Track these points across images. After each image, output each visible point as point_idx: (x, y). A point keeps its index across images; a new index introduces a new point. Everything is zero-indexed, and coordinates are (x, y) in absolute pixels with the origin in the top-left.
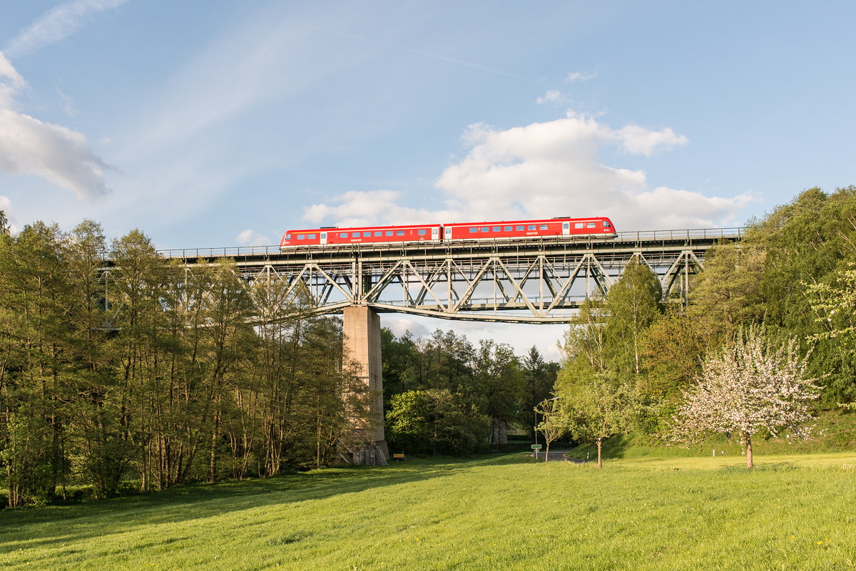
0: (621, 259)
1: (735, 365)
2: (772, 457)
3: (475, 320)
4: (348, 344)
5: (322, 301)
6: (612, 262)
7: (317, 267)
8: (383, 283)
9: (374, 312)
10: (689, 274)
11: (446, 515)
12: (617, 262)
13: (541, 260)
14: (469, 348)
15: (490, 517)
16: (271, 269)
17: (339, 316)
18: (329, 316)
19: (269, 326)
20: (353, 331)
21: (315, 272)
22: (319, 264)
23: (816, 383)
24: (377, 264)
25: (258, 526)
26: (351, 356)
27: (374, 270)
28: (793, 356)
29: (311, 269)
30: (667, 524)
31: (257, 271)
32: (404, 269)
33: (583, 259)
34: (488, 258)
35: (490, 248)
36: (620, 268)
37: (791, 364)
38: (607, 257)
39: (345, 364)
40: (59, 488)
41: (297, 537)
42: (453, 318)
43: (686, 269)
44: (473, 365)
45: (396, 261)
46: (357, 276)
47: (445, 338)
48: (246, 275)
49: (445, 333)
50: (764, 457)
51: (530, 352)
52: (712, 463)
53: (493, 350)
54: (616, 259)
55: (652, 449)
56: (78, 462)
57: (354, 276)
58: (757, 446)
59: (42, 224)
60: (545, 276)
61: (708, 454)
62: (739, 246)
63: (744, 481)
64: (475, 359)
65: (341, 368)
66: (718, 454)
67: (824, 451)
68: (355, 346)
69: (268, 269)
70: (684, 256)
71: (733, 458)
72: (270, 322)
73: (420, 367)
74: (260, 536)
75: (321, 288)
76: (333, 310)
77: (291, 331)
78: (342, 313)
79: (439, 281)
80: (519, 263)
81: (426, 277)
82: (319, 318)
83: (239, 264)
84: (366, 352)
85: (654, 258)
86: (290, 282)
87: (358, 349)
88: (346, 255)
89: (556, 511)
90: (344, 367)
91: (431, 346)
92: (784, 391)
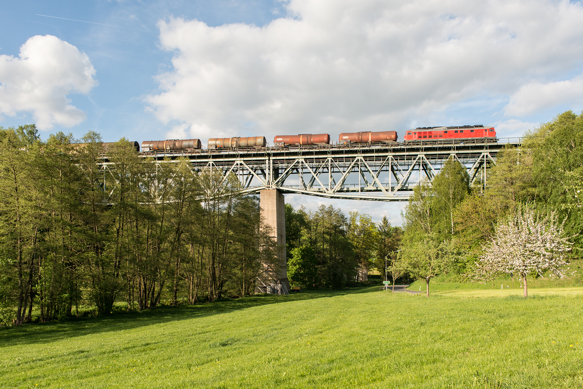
0: (442, 158)
1: (516, 228)
2: (540, 290)
3: (346, 198)
4: (263, 214)
5: (246, 186)
6: (436, 160)
7: (243, 163)
8: (287, 173)
9: (280, 193)
10: (487, 168)
11: (327, 327)
12: (439, 160)
13: (390, 159)
14: (343, 217)
15: (356, 329)
16: (212, 164)
17: (257, 196)
18: (250, 196)
19: (211, 202)
20: (266, 206)
21: (241, 166)
22: (244, 161)
23: (569, 240)
24: (282, 161)
25: (203, 335)
26: (266, 222)
27: (280, 165)
28: (554, 223)
29: (239, 164)
30: (471, 333)
31: (203, 166)
32: (300, 164)
33: (417, 158)
34: (355, 157)
35: (357, 150)
36: (441, 164)
37: (552, 228)
38: (433, 157)
39: (261, 227)
40: (74, 308)
41: (230, 342)
42: (332, 197)
43: (485, 165)
44: (345, 228)
45: (295, 159)
46: (269, 169)
47: (327, 210)
48: (196, 168)
49: (327, 207)
50: (535, 290)
51: (383, 220)
52: (502, 293)
53: (358, 218)
54: (439, 158)
55: (462, 284)
56: (86, 292)
57: (267, 169)
58: (530, 282)
59: (62, 133)
60: (393, 170)
61: (498, 287)
62: (519, 150)
63: (521, 305)
64: (346, 224)
65: (258, 230)
66: (505, 288)
67: (574, 286)
68: (268, 215)
69: (211, 165)
70: (483, 157)
71: (515, 290)
72: (212, 200)
73: (310, 229)
74: (206, 341)
75: (245, 177)
76: (253, 191)
77: (226, 205)
78: (259, 193)
79: (323, 172)
80: (376, 160)
81: (314, 169)
82: (244, 197)
83: (192, 161)
84: (275, 219)
85: (464, 158)
86: (225, 173)
87: (269, 217)
88: (262, 155)
89: (399, 324)
90: (260, 229)
91: (319, 216)
92: (548, 245)
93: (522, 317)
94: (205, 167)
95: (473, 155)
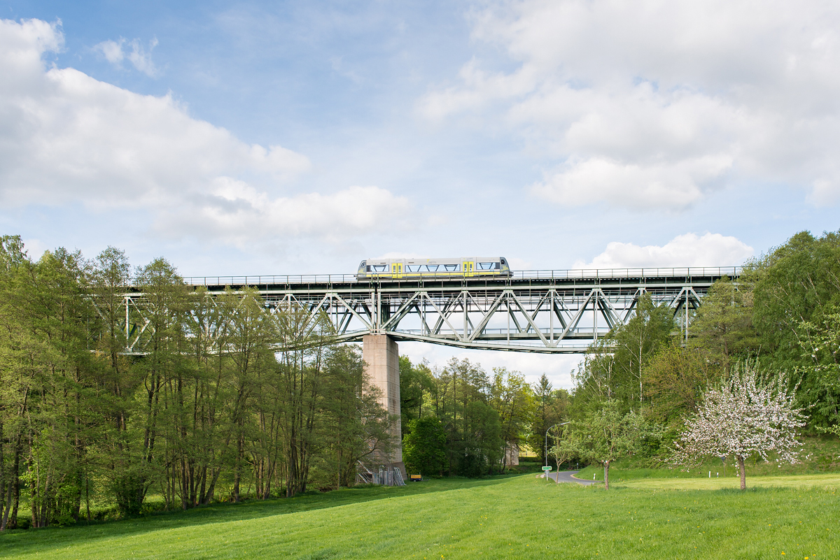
0: (627, 294)
1: (732, 395)
3: (489, 348)
5: (342, 329)
6: (618, 297)
7: (337, 296)
8: (402, 312)
9: (393, 339)
10: (689, 308)
12: (623, 297)
13: (552, 294)
14: (483, 375)
16: (292, 297)
18: (349, 344)
19: (291, 353)
20: (372, 358)
21: (335, 302)
22: (339, 293)
24: (395, 295)
26: (371, 382)
27: (392, 300)
29: (331, 298)
31: (278, 300)
32: (422, 300)
33: (591, 294)
34: (502, 291)
35: (504, 281)
36: (625, 302)
38: (614, 292)
39: (365, 390)
40: (83, 507)
42: (468, 347)
43: (686, 304)
45: (414, 292)
46: (376, 306)
47: (460, 365)
48: (267, 303)
49: (460, 361)
51: (541, 379)
53: (505, 377)
54: (622, 294)
57: (373, 306)
59: (63, 250)
60: (556, 309)
61: (704, 475)
62: (735, 284)
64: (489, 386)
65: (360, 395)
66: (714, 476)
67: (808, 473)
68: (374, 372)
69: (289, 299)
70: (684, 292)
71: (728, 479)
72: (291, 349)
73: (437, 393)
76: (353, 338)
77: (313, 358)
78: (361, 340)
79: (455, 312)
80: (531, 295)
81: (443, 307)
82: (340, 345)
83: (262, 292)
85: (657, 293)
86: (311, 310)
87: (378, 377)
88: (365, 285)
90: (364, 393)
91: (447, 373)
93: (739, 518)
94: (280, 302)
95: (671, 290)
